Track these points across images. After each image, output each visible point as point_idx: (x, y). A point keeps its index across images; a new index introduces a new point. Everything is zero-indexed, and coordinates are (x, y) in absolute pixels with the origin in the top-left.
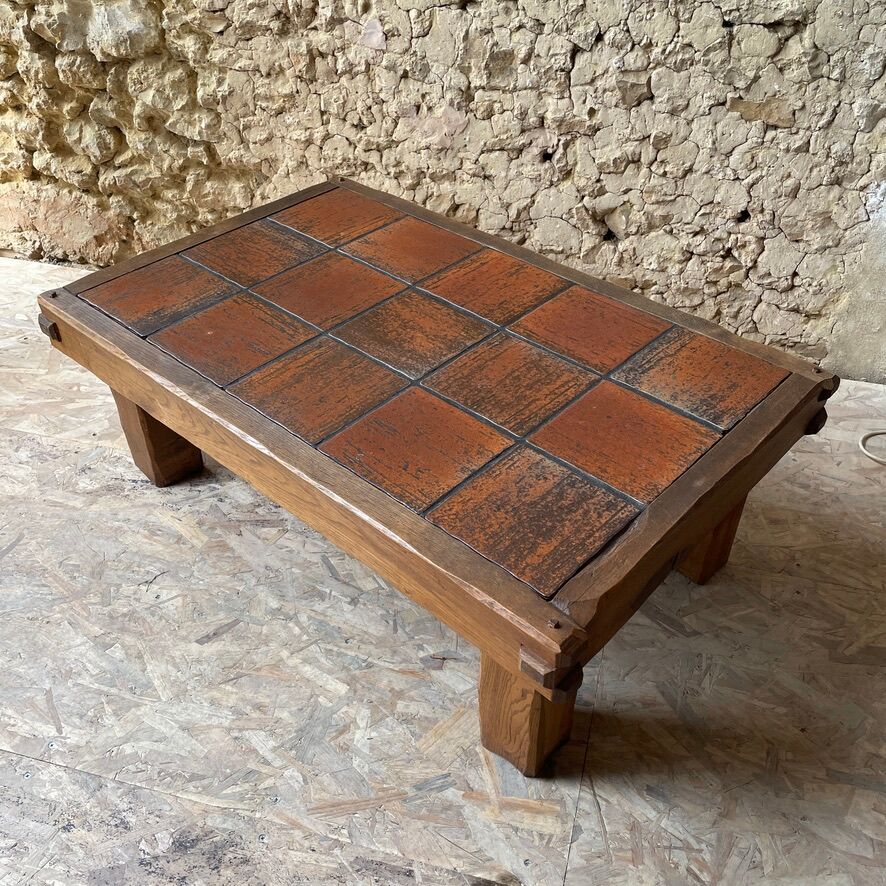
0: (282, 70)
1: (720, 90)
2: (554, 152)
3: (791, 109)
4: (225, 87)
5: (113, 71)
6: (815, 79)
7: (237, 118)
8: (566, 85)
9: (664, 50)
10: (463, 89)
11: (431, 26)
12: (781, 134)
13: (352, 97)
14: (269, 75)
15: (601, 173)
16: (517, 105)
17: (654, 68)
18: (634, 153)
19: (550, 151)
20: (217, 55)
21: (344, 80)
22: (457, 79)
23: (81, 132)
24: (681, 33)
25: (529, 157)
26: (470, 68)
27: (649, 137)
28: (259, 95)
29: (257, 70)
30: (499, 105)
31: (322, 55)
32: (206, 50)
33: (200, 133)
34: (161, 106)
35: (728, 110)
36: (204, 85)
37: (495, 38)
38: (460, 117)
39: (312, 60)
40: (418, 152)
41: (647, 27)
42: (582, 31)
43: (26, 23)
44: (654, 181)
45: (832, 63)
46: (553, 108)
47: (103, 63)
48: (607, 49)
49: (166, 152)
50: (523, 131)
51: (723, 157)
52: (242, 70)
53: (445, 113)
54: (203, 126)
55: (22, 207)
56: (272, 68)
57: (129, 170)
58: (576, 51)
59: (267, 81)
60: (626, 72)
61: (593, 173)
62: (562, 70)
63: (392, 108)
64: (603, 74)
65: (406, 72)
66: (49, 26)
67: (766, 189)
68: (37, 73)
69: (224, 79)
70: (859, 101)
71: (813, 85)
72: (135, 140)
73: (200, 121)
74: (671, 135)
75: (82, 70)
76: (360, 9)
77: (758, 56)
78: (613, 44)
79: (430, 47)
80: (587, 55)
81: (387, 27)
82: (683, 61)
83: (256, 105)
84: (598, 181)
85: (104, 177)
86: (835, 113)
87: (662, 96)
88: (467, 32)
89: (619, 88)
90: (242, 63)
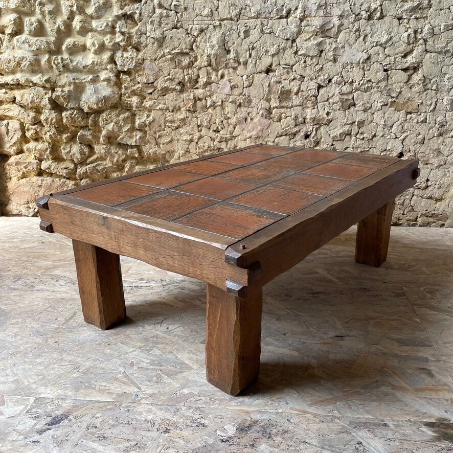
0: (179, 109)
1: (385, 99)
2: (311, 134)
3: (417, 104)
4: (151, 118)
5: (93, 116)
6: (425, 90)
7: (155, 133)
8: (315, 103)
9: (359, 84)
10: (268, 109)
11: (253, 82)
12: (414, 115)
13: (214, 118)
14: (173, 111)
15: (333, 141)
16: (293, 114)
17: (355, 92)
18: (348, 130)
19: (309, 133)
20: (148, 103)
21: (210, 110)
22: (265, 104)
23: (71, 147)
24: (366, 76)
25: (299, 137)
26: (271, 99)
27: (355, 122)
28: (167, 120)
29: (167, 109)
30: (284, 114)
31: (200, 100)
32: (142, 102)
33: (136, 141)
34: (117, 130)
35: (389, 107)
36: (139, 119)
37: (283, 85)
38: (267, 122)
39: (195, 102)
40: (245, 140)
41: (351, 74)
42: (322, 78)
43: (50, 96)
44: (359, 142)
45: (432, 83)
46: (309, 113)
47: (87, 113)
48: (334, 86)
49: (116, 153)
50: (296, 126)
51: (389, 128)
52: (161, 109)
53: (259, 120)
54: (138, 138)
55: (31, 190)
56: (175, 107)
57: (95, 164)
58: (320, 87)
59: (172, 114)
60: (342, 94)
61: (330, 141)
62: (314, 96)
63: (233, 120)
64: (332, 96)
65: (240, 103)
66: (62, 96)
67: (410, 141)
68: (52, 120)
69: (150, 115)
70: (446, 98)
71: (425, 93)
72: (100, 149)
73: (136, 136)
74: (365, 120)
75: (77, 116)
76: (219, 77)
77: (400, 82)
78: (336, 83)
79: (253, 91)
80: (324, 89)
81: (232, 84)
82: (368, 87)
83: (165, 126)
84: (332, 145)
85: (80, 169)
86: (436, 104)
87: (359, 104)
88: (270, 83)
89: (341, 101)
90: (161, 106)
